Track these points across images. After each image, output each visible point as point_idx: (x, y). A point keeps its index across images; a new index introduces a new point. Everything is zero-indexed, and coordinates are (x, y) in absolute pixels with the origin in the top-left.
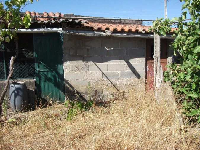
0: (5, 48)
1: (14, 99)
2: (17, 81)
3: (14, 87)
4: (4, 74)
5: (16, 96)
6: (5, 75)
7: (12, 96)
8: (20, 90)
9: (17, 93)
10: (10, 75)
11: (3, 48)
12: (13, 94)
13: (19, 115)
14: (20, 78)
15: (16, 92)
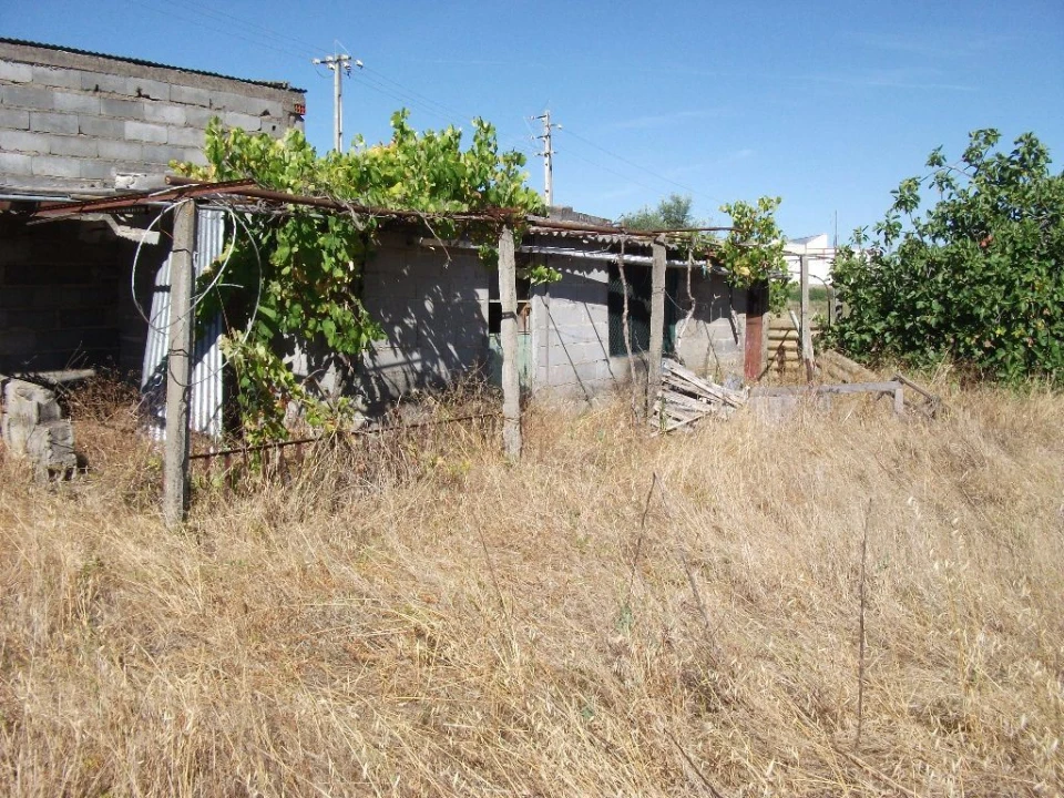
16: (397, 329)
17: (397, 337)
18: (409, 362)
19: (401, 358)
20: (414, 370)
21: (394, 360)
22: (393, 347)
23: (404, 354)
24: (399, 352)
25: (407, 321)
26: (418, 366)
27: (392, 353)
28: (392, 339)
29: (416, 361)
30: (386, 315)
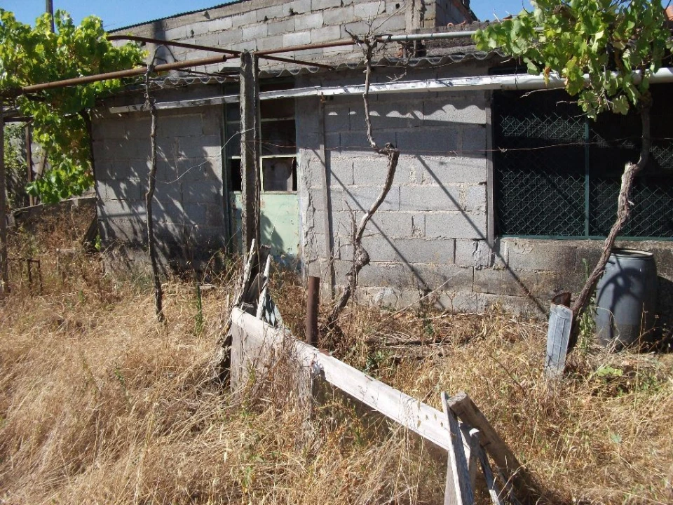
0: (591, 134)
1: (610, 302)
2: (623, 245)
3: (616, 265)
4: (583, 219)
5: (617, 295)
6: (587, 222)
7: (605, 293)
8: (634, 276)
9: (624, 284)
10: (618, 223)
11: (586, 134)
12: (611, 287)
13: (626, 359)
14: (632, 234)
15: (620, 281)
16: (123, 186)
17: (123, 191)
18: (134, 214)
19: (127, 210)
20: (139, 221)
21: (121, 211)
22: (120, 200)
23: (130, 207)
24: (125, 204)
25: (132, 180)
26: (144, 218)
27: (119, 205)
28: (118, 193)
29: (142, 214)
30: (112, 174)
